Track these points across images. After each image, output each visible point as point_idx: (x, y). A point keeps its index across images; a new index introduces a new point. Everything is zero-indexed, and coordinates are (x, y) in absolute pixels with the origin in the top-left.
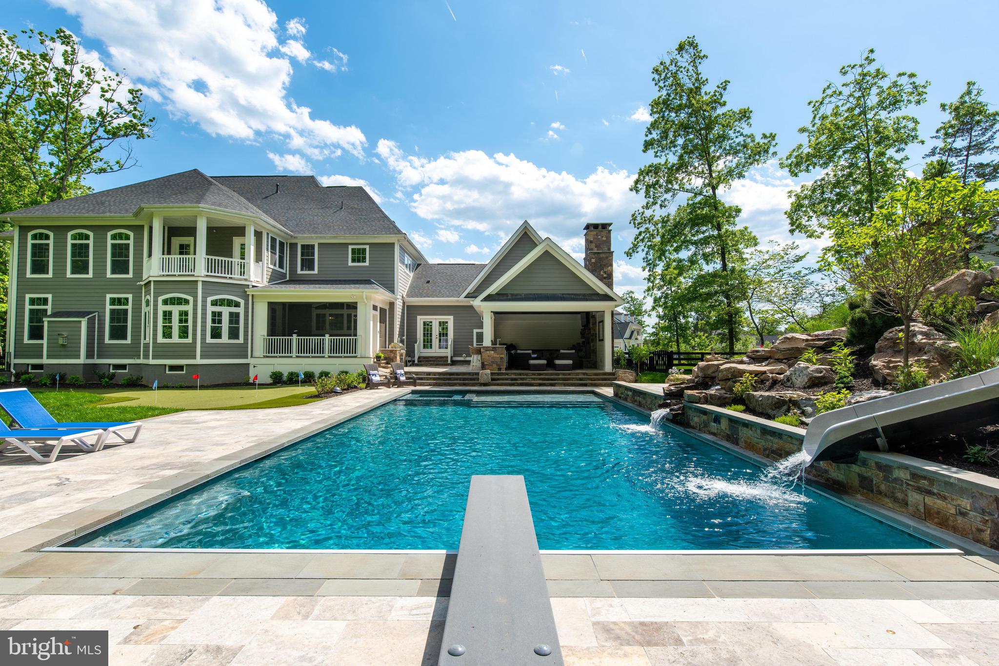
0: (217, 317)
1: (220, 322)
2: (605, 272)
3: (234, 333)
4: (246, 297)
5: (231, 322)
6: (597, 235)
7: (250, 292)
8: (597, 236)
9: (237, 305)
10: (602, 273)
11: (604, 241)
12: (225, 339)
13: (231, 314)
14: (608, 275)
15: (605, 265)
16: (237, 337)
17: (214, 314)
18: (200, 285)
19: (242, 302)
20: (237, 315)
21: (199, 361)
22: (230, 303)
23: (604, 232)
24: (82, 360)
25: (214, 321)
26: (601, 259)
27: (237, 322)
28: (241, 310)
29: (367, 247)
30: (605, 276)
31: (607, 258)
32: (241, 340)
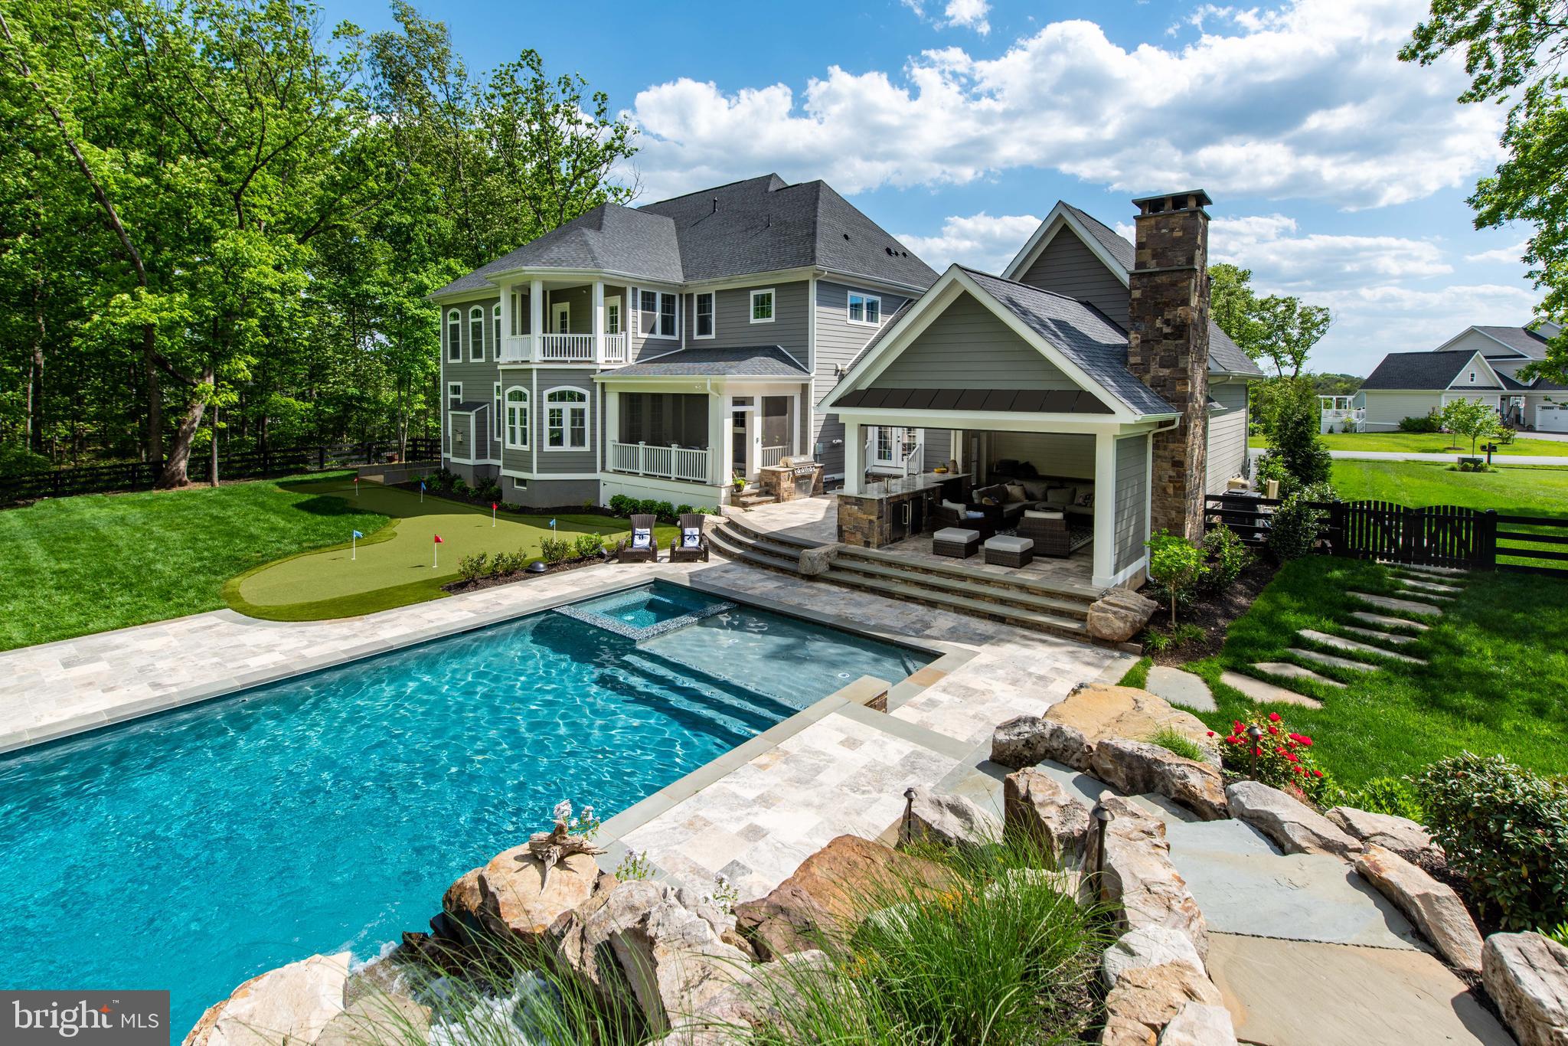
0: (556, 417)
1: (560, 423)
2: (1167, 322)
3: (578, 438)
4: (591, 385)
5: (573, 423)
6: (1158, 227)
7: (598, 379)
8: (1159, 229)
9: (582, 398)
10: (1158, 323)
11: (1178, 240)
12: (567, 447)
13: (574, 412)
14: (1175, 327)
15: (1167, 304)
16: (582, 444)
17: (552, 411)
18: (535, 373)
19: (587, 393)
20: (582, 412)
21: (535, 475)
22: (572, 397)
23: (1179, 218)
24: (472, 461)
25: (552, 423)
26: (1157, 289)
27: (582, 423)
28: (586, 405)
29: (772, 291)
30: (1167, 330)
31: (1174, 284)
32: (587, 448)
